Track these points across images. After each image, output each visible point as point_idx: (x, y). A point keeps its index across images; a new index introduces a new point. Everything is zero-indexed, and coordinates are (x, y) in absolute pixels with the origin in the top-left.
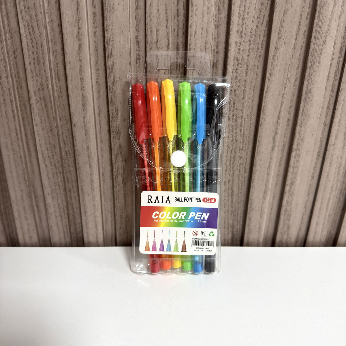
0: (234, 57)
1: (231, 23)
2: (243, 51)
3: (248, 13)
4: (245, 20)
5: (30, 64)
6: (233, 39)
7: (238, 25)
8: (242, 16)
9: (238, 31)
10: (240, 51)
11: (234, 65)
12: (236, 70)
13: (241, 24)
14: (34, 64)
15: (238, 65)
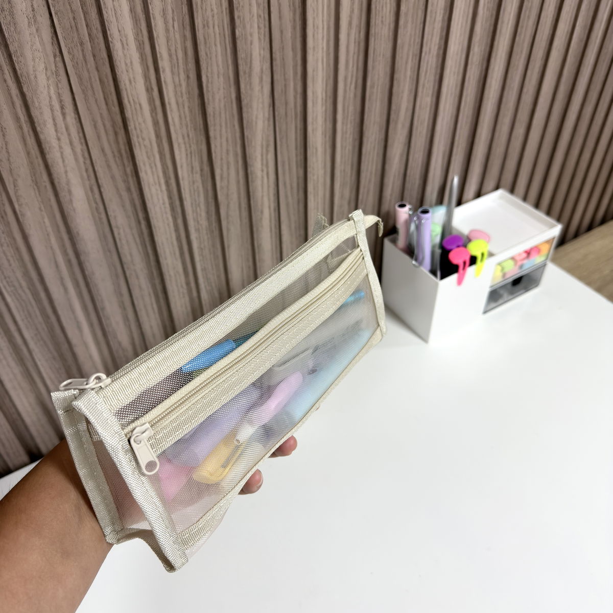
5: (23, 320)
6: (193, 236)
13: (197, 225)
14: (27, 318)
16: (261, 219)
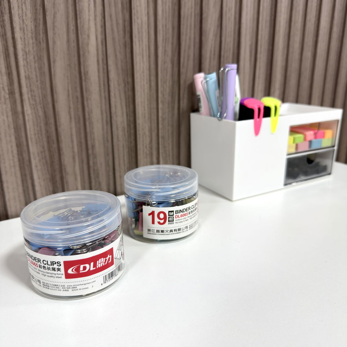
0: (22, 49)
1: (14, 23)
2: (28, 44)
3: (26, 15)
4: (25, 21)
7: (20, 24)
8: (21, 17)
9: (20, 29)
10: (25, 44)
11: (23, 55)
12: (26, 59)
13: (22, 23)
15: (26, 55)
16: (88, 44)
